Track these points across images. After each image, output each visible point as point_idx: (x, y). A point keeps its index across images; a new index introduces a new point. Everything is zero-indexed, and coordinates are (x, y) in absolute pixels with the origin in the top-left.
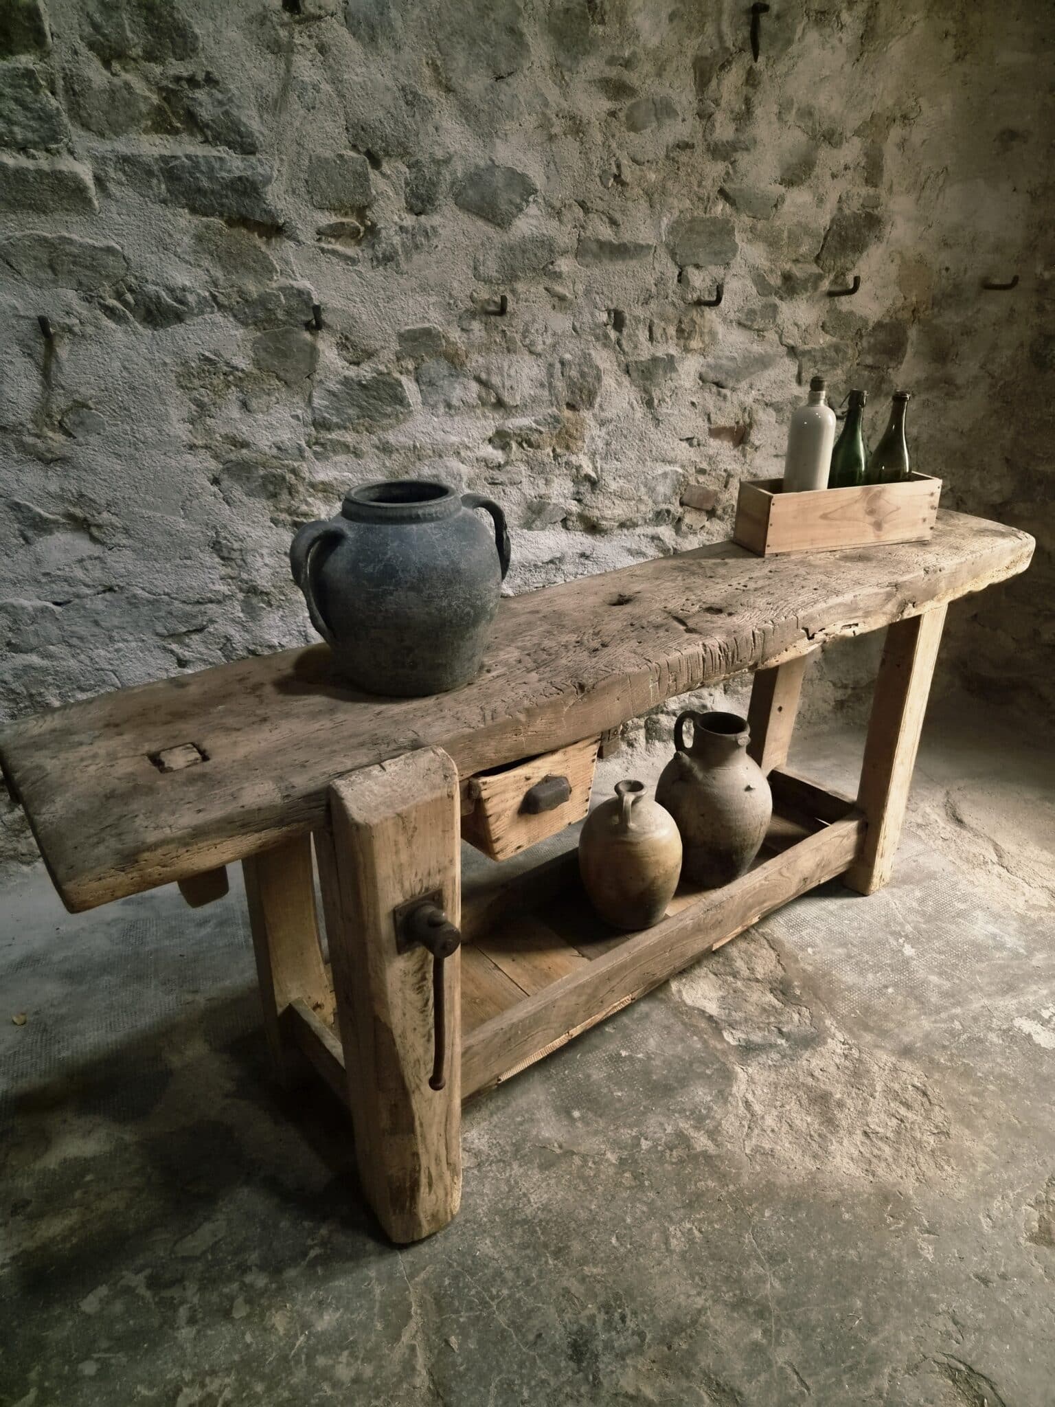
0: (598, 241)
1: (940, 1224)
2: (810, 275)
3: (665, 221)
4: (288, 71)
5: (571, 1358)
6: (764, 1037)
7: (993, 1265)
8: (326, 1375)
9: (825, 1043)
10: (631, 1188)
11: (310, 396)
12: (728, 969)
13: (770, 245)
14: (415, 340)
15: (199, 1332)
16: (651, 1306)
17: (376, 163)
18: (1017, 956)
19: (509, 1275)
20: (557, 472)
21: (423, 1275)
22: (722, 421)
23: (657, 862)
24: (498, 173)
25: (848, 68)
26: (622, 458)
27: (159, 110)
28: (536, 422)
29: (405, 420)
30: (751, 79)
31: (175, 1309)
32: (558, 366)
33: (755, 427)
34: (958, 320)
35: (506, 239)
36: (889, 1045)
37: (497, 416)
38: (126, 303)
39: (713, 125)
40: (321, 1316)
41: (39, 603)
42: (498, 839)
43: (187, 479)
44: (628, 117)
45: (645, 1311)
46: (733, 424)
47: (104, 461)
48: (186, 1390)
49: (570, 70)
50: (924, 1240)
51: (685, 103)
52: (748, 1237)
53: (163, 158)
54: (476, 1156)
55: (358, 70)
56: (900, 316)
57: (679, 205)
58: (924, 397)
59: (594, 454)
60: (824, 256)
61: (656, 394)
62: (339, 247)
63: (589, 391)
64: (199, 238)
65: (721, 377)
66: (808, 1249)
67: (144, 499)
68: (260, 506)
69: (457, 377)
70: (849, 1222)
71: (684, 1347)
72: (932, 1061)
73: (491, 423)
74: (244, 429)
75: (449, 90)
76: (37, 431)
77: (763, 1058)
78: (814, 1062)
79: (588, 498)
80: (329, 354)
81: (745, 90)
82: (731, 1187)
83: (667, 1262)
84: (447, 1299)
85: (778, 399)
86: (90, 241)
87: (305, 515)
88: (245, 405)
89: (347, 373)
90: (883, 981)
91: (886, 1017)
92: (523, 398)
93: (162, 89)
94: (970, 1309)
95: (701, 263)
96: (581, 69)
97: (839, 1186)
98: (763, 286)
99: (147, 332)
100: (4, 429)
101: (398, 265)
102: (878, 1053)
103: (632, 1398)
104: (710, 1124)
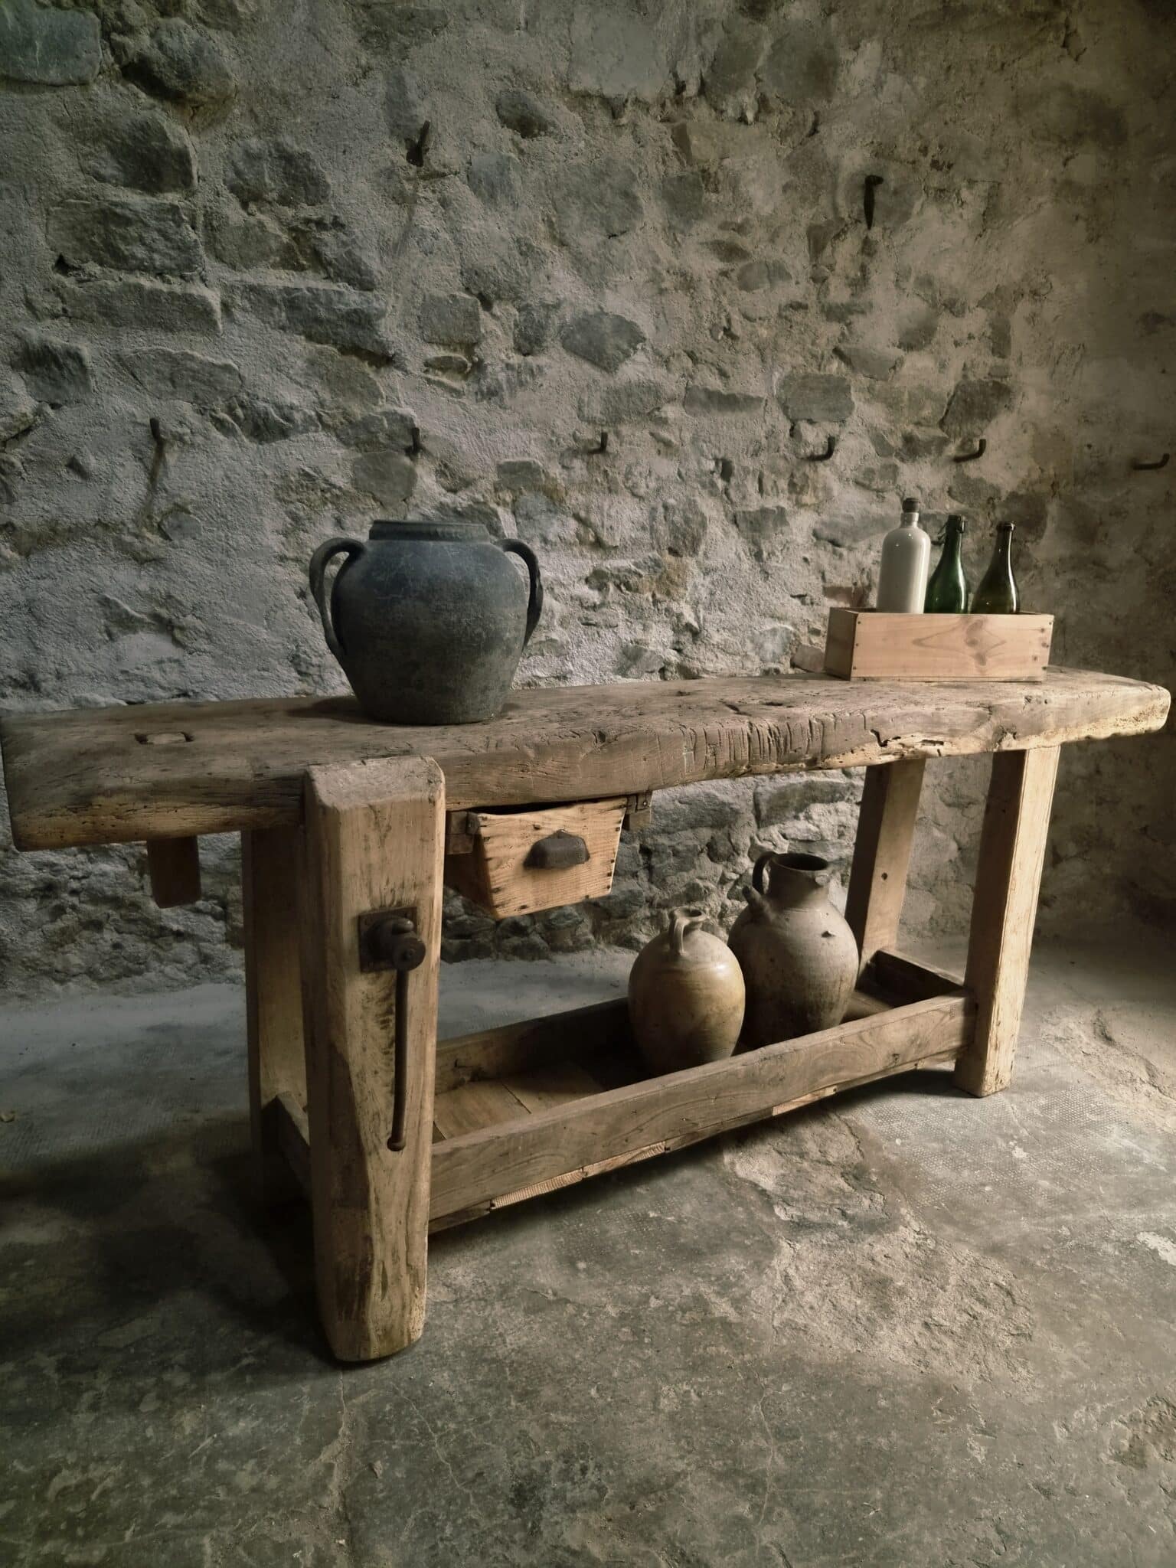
0: (706, 390)
1: (1001, 1426)
2: (934, 438)
3: (777, 374)
4: (410, 220)
5: (512, 1501)
6: (823, 1217)
7: (1061, 1478)
8: (225, 1480)
9: (896, 1230)
10: (626, 1343)
12: (795, 1149)
13: (890, 406)
14: (513, 472)
15: (97, 1419)
16: (621, 1462)
17: (487, 304)
18: (1154, 1171)
19: (461, 1410)
20: (656, 618)
21: (362, 1399)
22: (837, 581)
23: (710, 998)
24: (605, 319)
25: (969, 242)
26: (727, 610)
27: (288, 248)
28: (635, 564)
30: (868, 248)
31: (79, 1393)
32: (661, 510)
33: (874, 590)
34: (1106, 500)
35: (612, 383)
36: (974, 1240)
37: (595, 556)
38: (236, 418)
39: (828, 289)
40: (237, 1421)
41: (114, 701)
42: (498, 890)
43: (274, 589)
44: (740, 278)
45: (612, 1467)
46: (850, 585)
47: (195, 565)
48: (65, 1472)
49: (682, 232)
50: (976, 1439)
51: (799, 267)
52: (755, 1409)
53: (287, 290)
54: (455, 1292)
55: (477, 223)
56: (1037, 488)
57: (791, 360)
58: (1070, 576)
59: (697, 603)
60: (949, 419)
61: (765, 547)
62: (445, 380)
63: (693, 537)
64: (312, 363)
65: (838, 536)
66: (828, 1430)
67: (229, 606)
69: (556, 513)
70: (885, 1409)
71: (651, 1508)
72: (1024, 1262)
73: (589, 563)
75: (563, 244)
76: (136, 531)
77: (817, 1237)
78: (878, 1247)
79: (689, 648)
80: (427, 479)
81: (861, 258)
82: (747, 1357)
83: (651, 1421)
84: (383, 1425)
86: (211, 359)
88: (338, 523)
89: (443, 499)
90: (981, 1179)
91: (976, 1213)
92: (623, 539)
93: (292, 229)
94: (1021, 1519)
95: (814, 418)
96: (693, 232)
97: (880, 1371)
98: (882, 446)
99: (253, 446)
100: (106, 526)
101: (502, 400)
102: (959, 1247)
103: (574, 1553)
104: (736, 1292)
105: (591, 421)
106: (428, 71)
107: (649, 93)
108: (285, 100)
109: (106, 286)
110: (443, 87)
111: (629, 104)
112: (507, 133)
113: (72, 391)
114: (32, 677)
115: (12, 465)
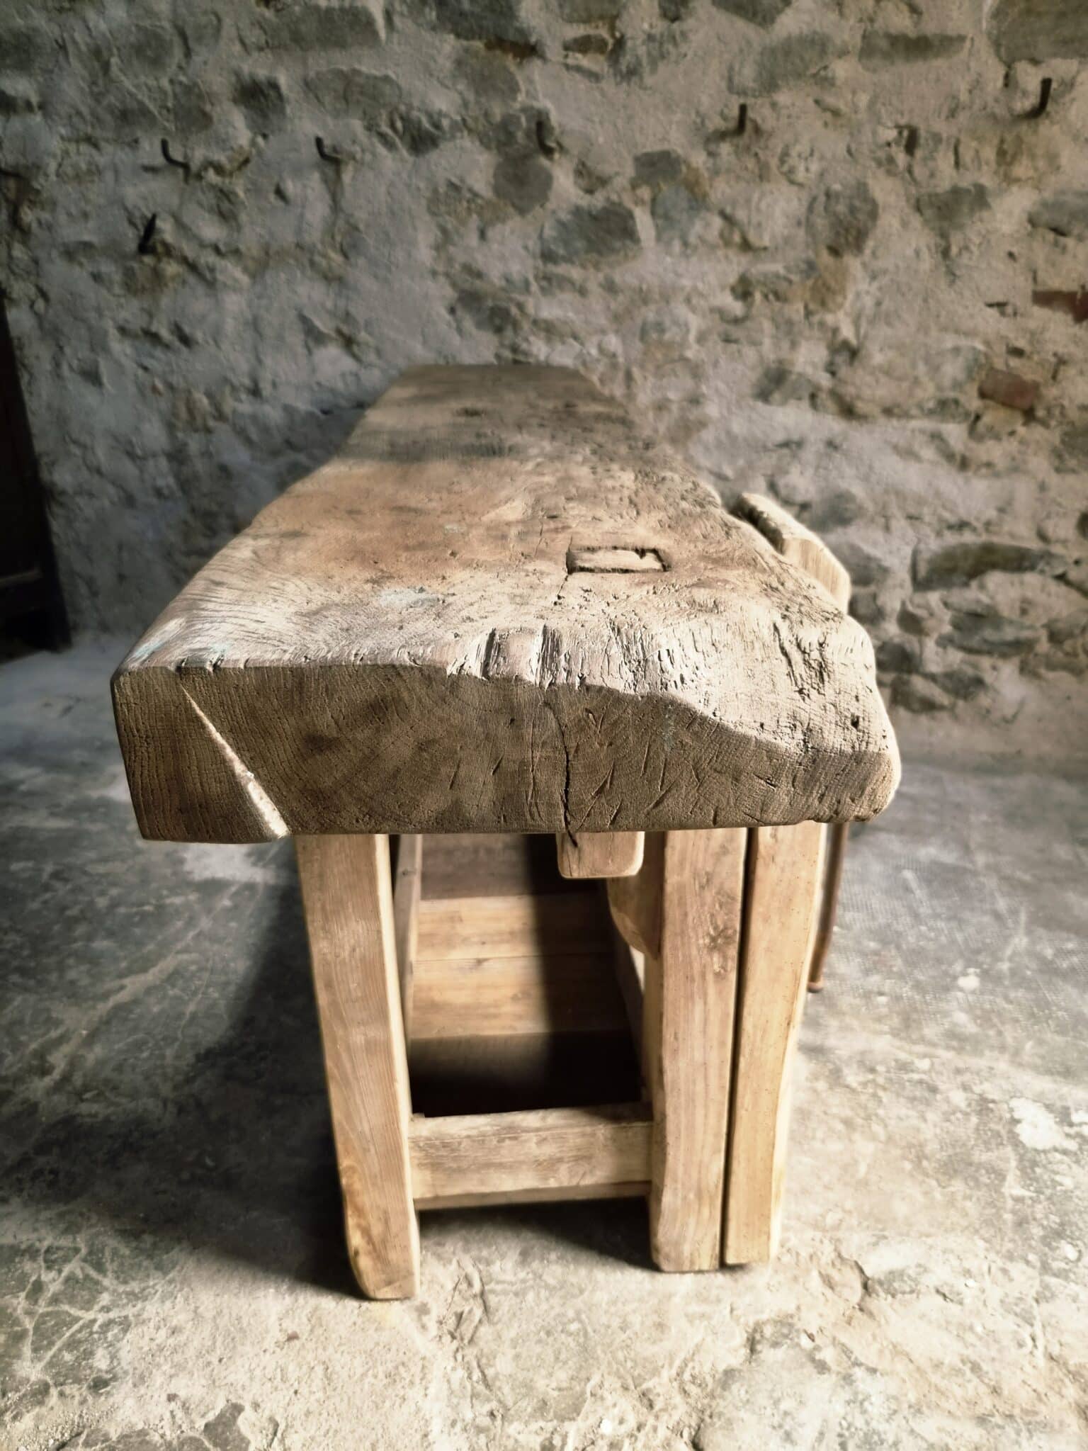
0: (890, 36)
11: (543, 227)
14: (651, 164)
20: (807, 333)
22: (1055, 283)
26: (896, 323)
28: (786, 268)
29: (633, 257)
32: (822, 199)
35: (768, 40)
37: (741, 259)
38: (396, 131)
43: (427, 305)
46: (1074, 287)
47: (366, 282)
59: (858, 314)
61: (956, 240)
62: (584, 63)
63: (859, 231)
64: (459, 63)
65: (1062, 221)
67: (394, 320)
68: (487, 337)
69: (699, 211)
72: (835, 1071)
73: (733, 266)
74: (479, 257)
76: (324, 252)
79: (844, 371)
80: (564, 180)
84: (179, 977)
86: (375, 72)
87: (525, 354)
88: (483, 235)
89: (579, 201)
92: (773, 237)
95: (1038, 57)
99: (411, 159)
100: (302, 248)
101: (641, 79)
105: (739, 92)
113: (274, 118)
114: (257, 385)
115: (237, 194)
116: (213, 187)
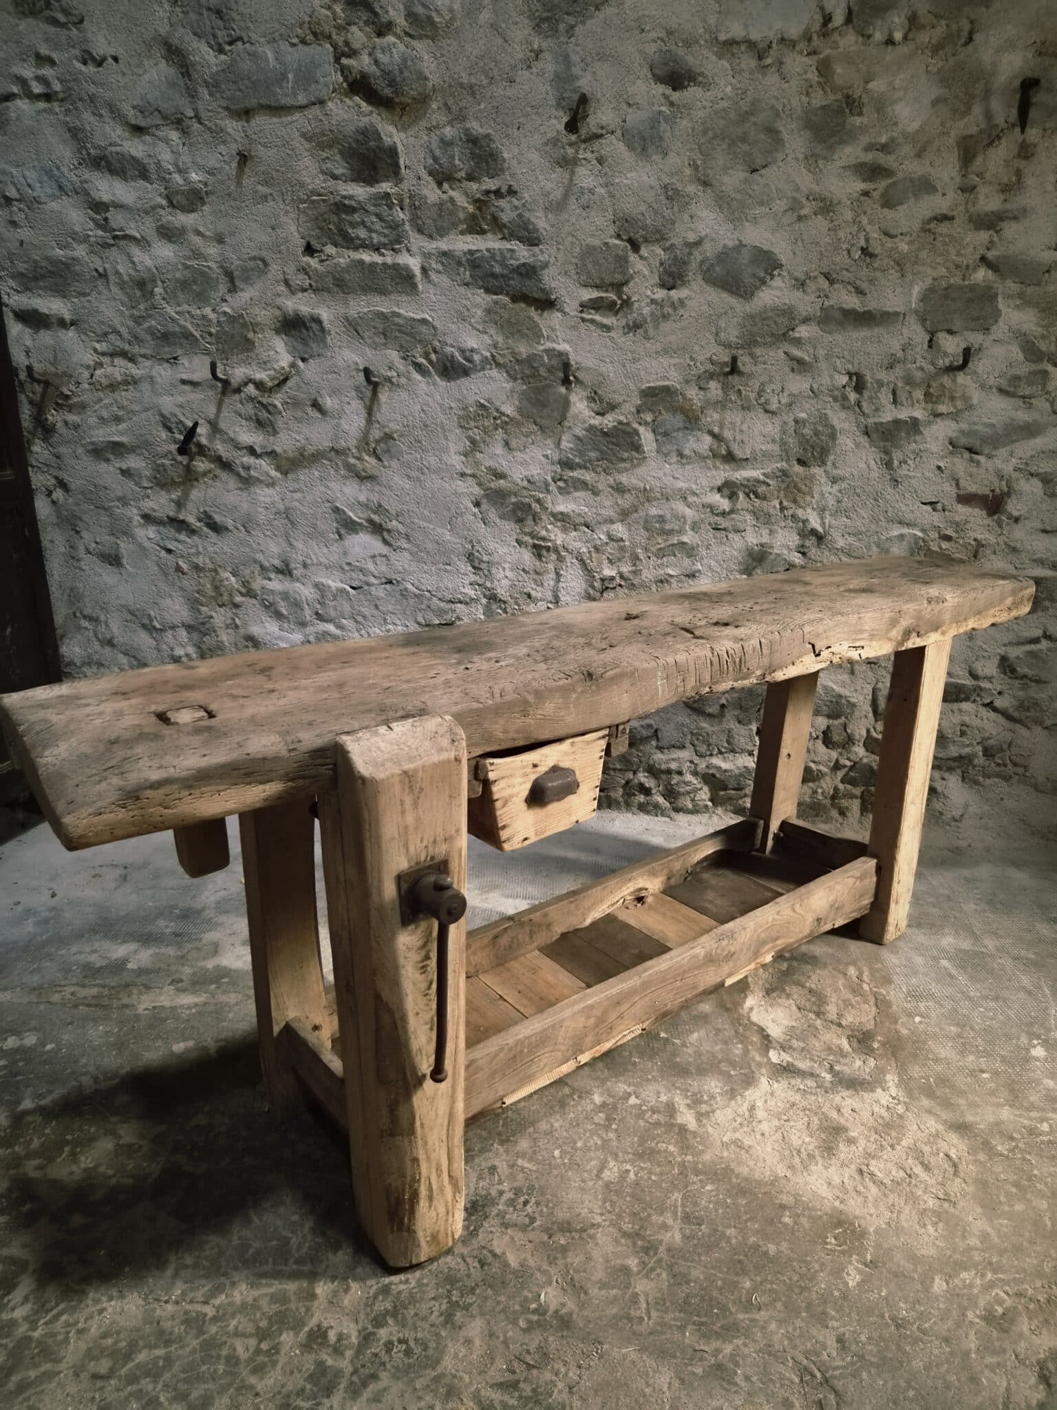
0: (842, 309)
1: (884, 1264)
3: (917, 288)
4: (571, 180)
6: (811, 1067)
7: (919, 1318)
9: (873, 1091)
10: (597, 1125)
11: (560, 439)
12: (815, 1008)
13: (1043, 311)
14: (655, 395)
16: (555, 1205)
17: (635, 247)
20: (783, 524)
22: (973, 488)
24: (744, 251)
26: (854, 516)
27: (473, 217)
28: (764, 474)
29: (639, 465)
30: (1024, 151)
32: (792, 423)
33: (1014, 497)
35: (747, 308)
36: (944, 1116)
37: (727, 467)
38: (430, 362)
39: (976, 198)
41: (341, 585)
43: (456, 500)
44: (882, 196)
45: (547, 1206)
46: (987, 491)
49: (825, 158)
50: (856, 1268)
51: (946, 178)
52: (677, 1196)
53: (471, 252)
55: (629, 175)
57: (933, 273)
59: (823, 510)
61: (897, 456)
62: (598, 318)
63: (822, 448)
64: (488, 311)
65: (975, 443)
66: (729, 1226)
67: (422, 513)
68: (509, 527)
69: (692, 430)
70: (786, 1225)
71: (563, 1242)
72: (986, 1143)
73: (723, 473)
74: (504, 463)
75: (706, 184)
76: (357, 455)
77: (797, 1082)
78: (848, 1101)
79: (813, 552)
80: (579, 405)
81: (1016, 163)
82: (689, 1158)
83: (591, 1183)
85: (1048, 470)
86: (412, 315)
87: (544, 539)
88: (507, 444)
89: (592, 422)
90: (984, 1066)
91: (962, 1093)
92: (753, 452)
93: (476, 201)
94: (863, 1338)
95: (954, 329)
96: (836, 157)
97: (797, 1197)
98: (1032, 352)
99: (442, 383)
100: (337, 452)
101: (646, 331)
102: (925, 1117)
103: (495, 1255)
104: (704, 1108)
105: (727, 345)
106: (591, 46)
107: (794, 31)
108: (471, 90)
109: (338, 264)
110: (602, 57)
111: (774, 45)
112: (661, 89)
113: (314, 346)
114: (287, 565)
115: (275, 406)
116: (251, 399)
